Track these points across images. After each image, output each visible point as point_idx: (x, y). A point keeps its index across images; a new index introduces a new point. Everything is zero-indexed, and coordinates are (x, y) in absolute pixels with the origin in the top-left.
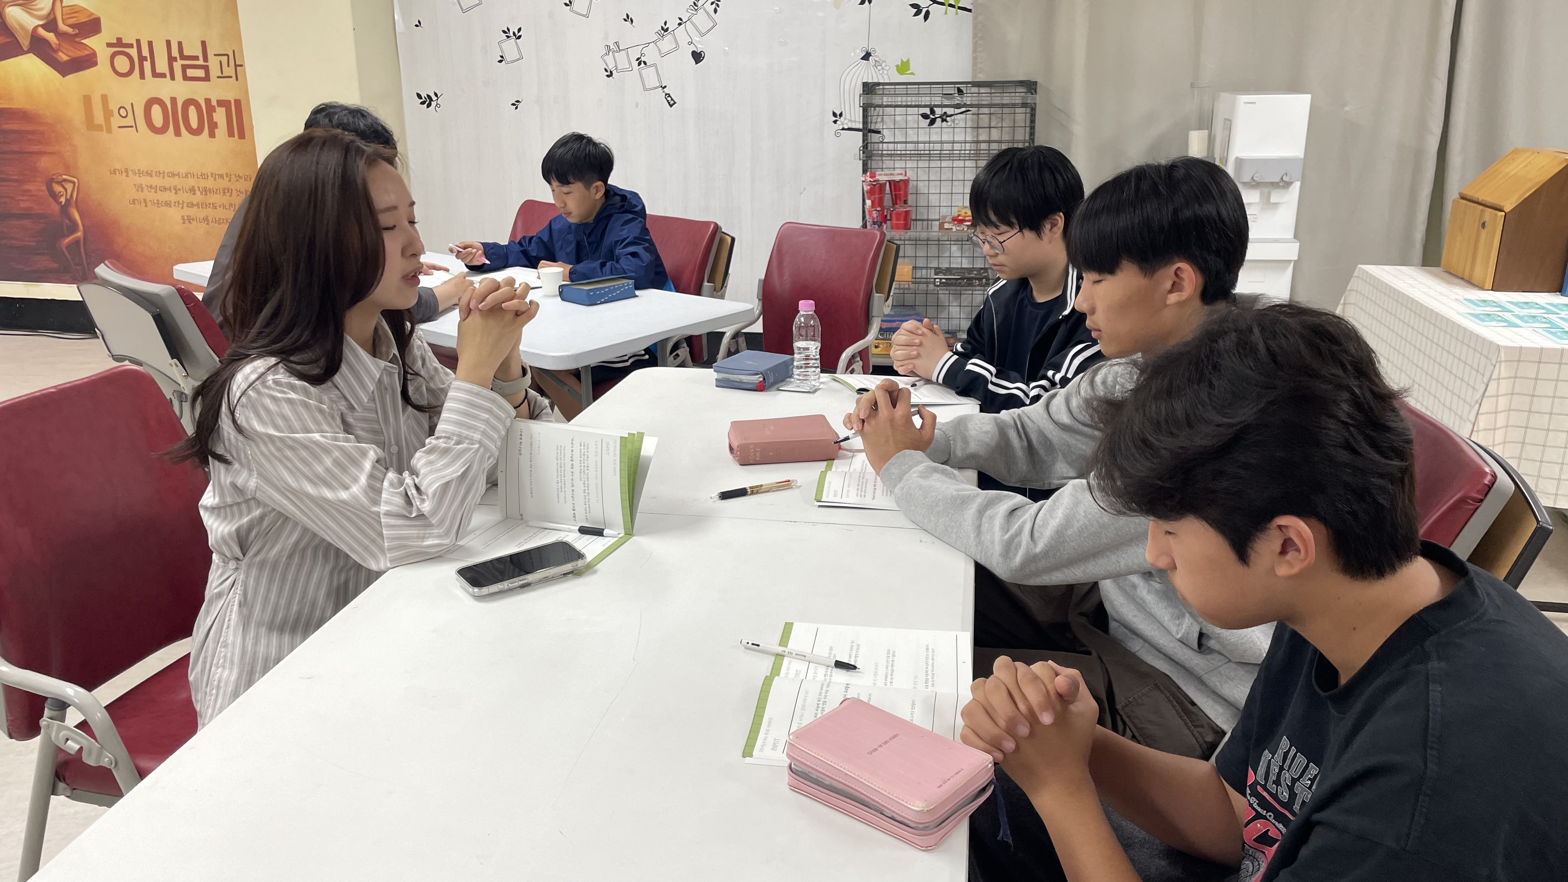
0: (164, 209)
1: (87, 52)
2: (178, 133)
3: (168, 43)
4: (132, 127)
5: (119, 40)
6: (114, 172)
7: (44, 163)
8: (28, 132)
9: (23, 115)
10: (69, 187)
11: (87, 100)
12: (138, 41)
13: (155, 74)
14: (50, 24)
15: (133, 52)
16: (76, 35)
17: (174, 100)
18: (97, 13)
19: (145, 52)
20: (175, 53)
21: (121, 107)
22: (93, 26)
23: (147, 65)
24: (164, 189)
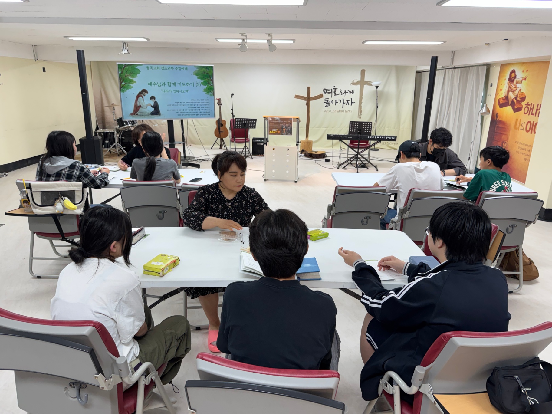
0: (522, 155)
1: (521, 106)
2: (531, 133)
3: (538, 104)
4: (522, 129)
5: (528, 103)
6: (516, 142)
7: (503, 137)
8: (503, 128)
9: (503, 123)
10: (506, 144)
11: (517, 120)
12: (532, 103)
13: (532, 114)
14: (516, 98)
15: (529, 107)
16: (520, 101)
17: (534, 122)
18: (526, 95)
19: (532, 108)
20: (539, 108)
21: (523, 123)
22: (523, 99)
23: (531, 111)
24: (523, 149)
